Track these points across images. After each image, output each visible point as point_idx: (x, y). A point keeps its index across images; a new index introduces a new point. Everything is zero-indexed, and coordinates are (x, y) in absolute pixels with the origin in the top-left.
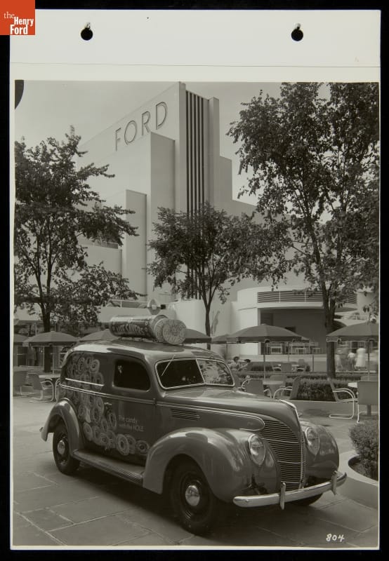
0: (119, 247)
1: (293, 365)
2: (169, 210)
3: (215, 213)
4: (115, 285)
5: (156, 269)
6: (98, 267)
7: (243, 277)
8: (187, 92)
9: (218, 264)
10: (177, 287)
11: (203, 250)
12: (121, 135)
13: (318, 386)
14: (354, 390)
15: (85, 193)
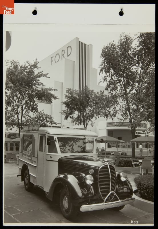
0: (51, 104)
1: (119, 153)
2: (71, 89)
3: (89, 90)
4: (48, 119)
5: (65, 113)
6: (42, 112)
7: (100, 116)
8: (80, 42)
9: (90, 111)
10: (73, 120)
11: (84, 105)
12: (53, 59)
13: (127, 161)
14: (141, 163)
15: (38, 82)
